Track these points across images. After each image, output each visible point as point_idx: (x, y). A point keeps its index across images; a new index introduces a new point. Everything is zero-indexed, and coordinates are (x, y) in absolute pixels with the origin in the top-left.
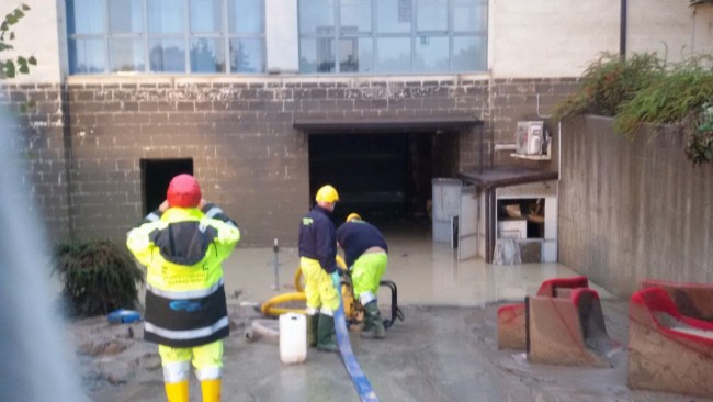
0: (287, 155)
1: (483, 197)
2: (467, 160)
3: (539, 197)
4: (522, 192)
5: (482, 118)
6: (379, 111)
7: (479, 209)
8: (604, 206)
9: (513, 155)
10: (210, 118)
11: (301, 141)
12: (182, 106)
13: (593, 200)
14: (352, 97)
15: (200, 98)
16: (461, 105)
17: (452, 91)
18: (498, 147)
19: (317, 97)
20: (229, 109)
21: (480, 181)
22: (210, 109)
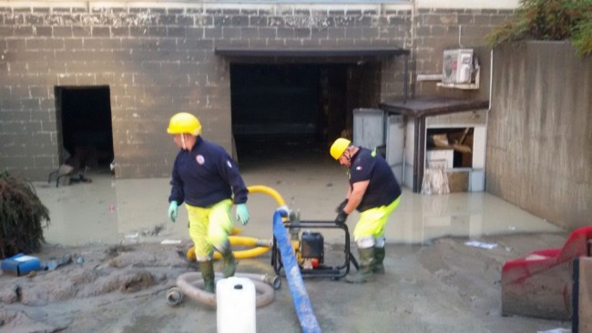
0: (208, 84)
1: (411, 127)
2: (390, 90)
3: (468, 126)
4: (451, 122)
5: (404, 47)
6: (302, 40)
7: (405, 138)
9: (439, 84)
10: (128, 44)
11: (223, 69)
12: (97, 31)
14: (275, 25)
15: (116, 24)
16: (383, 35)
17: (375, 20)
18: (420, 77)
19: (239, 23)
20: (146, 34)
21: (409, 110)
22: (126, 34)
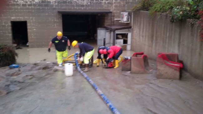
0: (56, 20)
1: (112, 33)
2: (107, 23)
3: (127, 33)
4: (123, 32)
5: (111, 11)
6: (83, 8)
7: (111, 36)
8: (144, 35)
9: (120, 21)
10: (32, 9)
11: (60, 16)
12: (23, 5)
13: (141, 33)
14: (75, 4)
15: (29, 3)
16: (105, 7)
17: (103, 3)
18: (116, 19)
19: (64, 3)
20: (38, 6)
21: (111, 29)
22: (32, 6)
